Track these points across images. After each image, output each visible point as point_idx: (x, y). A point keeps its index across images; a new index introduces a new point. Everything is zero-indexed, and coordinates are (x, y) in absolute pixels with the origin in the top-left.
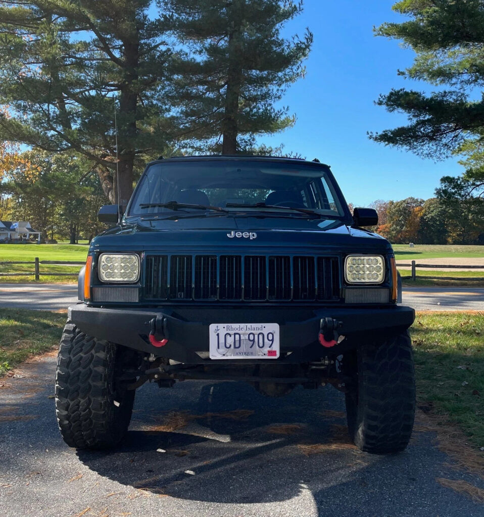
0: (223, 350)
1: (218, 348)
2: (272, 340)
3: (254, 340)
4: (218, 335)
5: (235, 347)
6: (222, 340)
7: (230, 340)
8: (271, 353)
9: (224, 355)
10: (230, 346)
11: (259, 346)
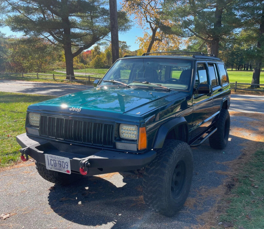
0: (50, 166)
1: (49, 165)
2: (67, 166)
3: (61, 164)
4: (48, 159)
5: (54, 166)
6: (50, 162)
7: (52, 162)
8: (68, 171)
9: (51, 168)
10: (53, 165)
11: (63, 167)
